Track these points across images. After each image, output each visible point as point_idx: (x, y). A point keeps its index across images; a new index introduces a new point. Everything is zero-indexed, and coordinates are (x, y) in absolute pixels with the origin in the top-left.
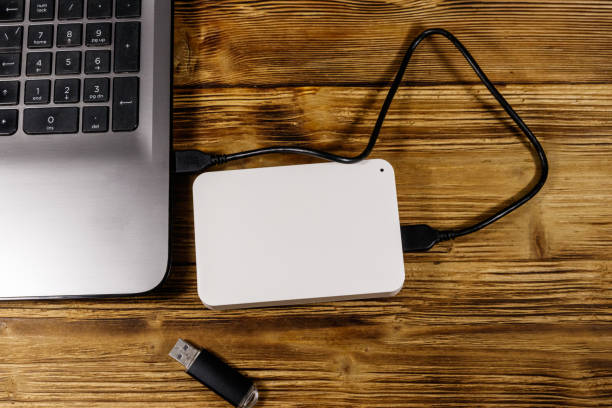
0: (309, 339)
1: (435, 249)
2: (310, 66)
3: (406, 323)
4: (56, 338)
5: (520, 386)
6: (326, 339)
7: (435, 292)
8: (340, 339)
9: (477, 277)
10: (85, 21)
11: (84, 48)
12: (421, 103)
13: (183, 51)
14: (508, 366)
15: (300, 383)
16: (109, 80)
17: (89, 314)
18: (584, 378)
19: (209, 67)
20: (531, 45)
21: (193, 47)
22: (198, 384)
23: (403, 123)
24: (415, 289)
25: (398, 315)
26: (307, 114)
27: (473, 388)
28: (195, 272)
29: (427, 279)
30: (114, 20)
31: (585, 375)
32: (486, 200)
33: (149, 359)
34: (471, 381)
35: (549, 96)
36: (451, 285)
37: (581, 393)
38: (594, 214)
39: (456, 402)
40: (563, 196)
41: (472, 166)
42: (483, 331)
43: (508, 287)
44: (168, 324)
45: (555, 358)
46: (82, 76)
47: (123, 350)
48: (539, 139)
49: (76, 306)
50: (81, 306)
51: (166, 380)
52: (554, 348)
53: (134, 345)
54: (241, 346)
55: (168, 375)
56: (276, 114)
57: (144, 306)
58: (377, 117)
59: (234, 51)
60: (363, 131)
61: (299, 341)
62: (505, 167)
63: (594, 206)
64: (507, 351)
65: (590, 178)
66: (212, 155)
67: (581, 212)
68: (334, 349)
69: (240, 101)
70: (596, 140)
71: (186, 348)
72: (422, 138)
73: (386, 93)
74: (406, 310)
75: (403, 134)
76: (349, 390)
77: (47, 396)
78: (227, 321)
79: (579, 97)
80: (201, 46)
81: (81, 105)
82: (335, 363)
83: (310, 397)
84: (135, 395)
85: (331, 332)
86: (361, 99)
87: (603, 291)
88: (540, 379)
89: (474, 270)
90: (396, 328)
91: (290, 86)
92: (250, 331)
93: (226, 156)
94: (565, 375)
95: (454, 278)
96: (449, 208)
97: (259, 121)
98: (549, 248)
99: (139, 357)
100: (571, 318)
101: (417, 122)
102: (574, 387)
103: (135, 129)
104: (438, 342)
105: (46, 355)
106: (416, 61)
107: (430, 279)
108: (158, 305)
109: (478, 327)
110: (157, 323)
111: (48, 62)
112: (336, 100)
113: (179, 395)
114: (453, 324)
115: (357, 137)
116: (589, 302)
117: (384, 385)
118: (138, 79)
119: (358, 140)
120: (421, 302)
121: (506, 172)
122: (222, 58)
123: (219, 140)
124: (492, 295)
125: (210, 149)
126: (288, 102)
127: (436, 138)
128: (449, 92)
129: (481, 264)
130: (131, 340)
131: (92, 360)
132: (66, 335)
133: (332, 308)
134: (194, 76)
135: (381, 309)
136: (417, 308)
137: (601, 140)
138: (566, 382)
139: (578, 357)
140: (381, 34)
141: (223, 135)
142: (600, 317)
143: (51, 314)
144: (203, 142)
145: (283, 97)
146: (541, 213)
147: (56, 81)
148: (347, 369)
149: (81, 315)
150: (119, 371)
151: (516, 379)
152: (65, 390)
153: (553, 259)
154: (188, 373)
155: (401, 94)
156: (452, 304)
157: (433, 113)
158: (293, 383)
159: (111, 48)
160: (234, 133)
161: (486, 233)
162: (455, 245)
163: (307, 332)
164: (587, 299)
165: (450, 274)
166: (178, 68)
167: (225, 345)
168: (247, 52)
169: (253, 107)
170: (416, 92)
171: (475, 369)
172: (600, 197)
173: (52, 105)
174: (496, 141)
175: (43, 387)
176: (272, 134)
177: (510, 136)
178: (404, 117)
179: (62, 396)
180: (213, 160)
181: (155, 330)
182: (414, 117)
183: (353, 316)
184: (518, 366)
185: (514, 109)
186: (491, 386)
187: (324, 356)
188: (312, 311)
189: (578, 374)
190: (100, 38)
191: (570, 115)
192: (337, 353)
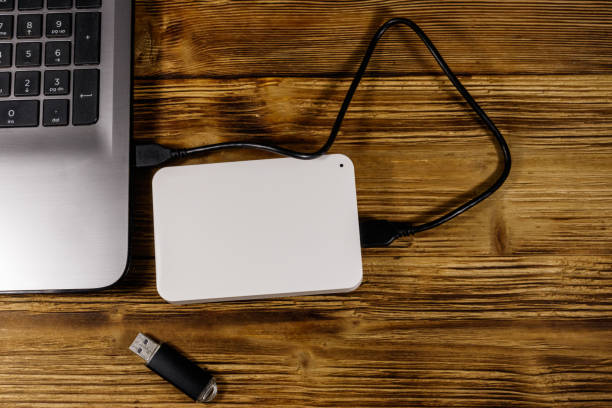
0: (268, 333)
1: (395, 243)
2: (272, 56)
3: (364, 318)
4: (20, 331)
5: (476, 381)
6: (285, 333)
7: (395, 286)
8: (299, 334)
9: (437, 272)
10: (45, 11)
11: (44, 40)
12: (385, 94)
13: (145, 41)
14: (466, 361)
15: (259, 376)
16: (69, 72)
17: (52, 306)
18: (542, 374)
19: (171, 58)
20: (499, 34)
21: (155, 36)
22: (158, 378)
23: (367, 115)
24: (375, 284)
25: (357, 309)
26: (268, 106)
27: (430, 383)
28: (154, 266)
29: (386, 273)
30: (74, 10)
31: (543, 371)
32: (447, 194)
33: (110, 352)
34: (428, 376)
35: (515, 87)
36: (411, 280)
37: (538, 389)
38: (556, 208)
39: (413, 397)
40: (526, 190)
41: (434, 160)
42: (441, 327)
43: (468, 282)
44: (129, 318)
45: (514, 354)
46: (43, 68)
47: (84, 343)
48: (503, 132)
49: (39, 299)
50: (43, 299)
51: (127, 373)
52: (513, 344)
53: (96, 338)
54: (201, 340)
55: (129, 368)
56: (238, 106)
57: (106, 299)
58: (339, 109)
59: (197, 41)
60: (324, 124)
61: (258, 335)
62: (468, 161)
63: (557, 201)
64: (464, 347)
65: (553, 172)
66: (172, 148)
67: (543, 207)
68: (293, 343)
69: (202, 93)
70: (561, 133)
71: (146, 342)
72: (385, 131)
73: (349, 84)
74: (364, 304)
75: (366, 126)
76: (308, 384)
77: (10, 388)
78: (188, 315)
79: (546, 88)
80: (163, 36)
81: (42, 97)
82: (294, 357)
83: (269, 391)
84: (97, 387)
85: (290, 326)
86: (323, 91)
87: (563, 286)
88: (497, 374)
89: (434, 264)
90: (355, 323)
91: (252, 77)
92: (209, 326)
93: (186, 150)
94: (521, 370)
95: (414, 273)
96: (410, 203)
97: (222, 113)
98: (510, 244)
99: (101, 350)
100: (530, 314)
101: (380, 113)
102: (531, 383)
103: (95, 123)
104: (397, 336)
105: (9, 348)
106: (381, 51)
107: (390, 273)
108: (119, 299)
109: (437, 322)
110: (119, 316)
111: (8, 53)
112: (299, 91)
113: (141, 388)
114: (411, 319)
115: (318, 130)
116: (549, 298)
117: (342, 379)
118: (99, 71)
119: (320, 133)
120: (379, 297)
121: (469, 166)
122: (184, 48)
123: (181, 132)
124: (453, 290)
125: (171, 142)
126: (251, 93)
127: (400, 131)
128: (414, 83)
129: (442, 259)
130: (92, 333)
131: (54, 353)
132: (29, 328)
133: (292, 303)
134: (156, 66)
135: (340, 303)
136: (376, 303)
137: (567, 133)
138: (523, 378)
139: (535, 354)
140: (346, 23)
141: (185, 127)
142: (559, 313)
143: (14, 307)
144: (164, 135)
145: (245, 88)
146: (503, 208)
147: (17, 73)
148: (305, 364)
149: (44, 308)
150: (81, 363)
151: (473, 374)
152: (29, 383)
153: (514, 254)
154: (148, 366)
155: (364, 85)
156: (412, 299)
157: (397, 105)
158: (252, 376)
159: (71, 39)
160: (195, 125)
161: (447, 227)
162: (415, 239)
163: (267, 326)
164: (547, 295)
165: (410, 268)
166: (140, 59)
167: (184, 338)
168: (209, 42)
169: (215, 99)
170: (380, 83)
171: (432, 364)
172: (563, 191)
173: (12, 97)
174: (460, 133)
175: (6, 379)
176: (234, 126)
177: (475, 129)
178: (367, 109)
179: (25, 388)
180: (173, 154)
181: (117, 324)
182: (377, 108)
183: (312, 310)
184: (475, 361)
185: (477, 101)
186: (448, 381)
187: (283, 350)
188: (272, 306)
189: (534, 370)
190: (60, 29)
191: (535, 107)
192: (296, 348)
